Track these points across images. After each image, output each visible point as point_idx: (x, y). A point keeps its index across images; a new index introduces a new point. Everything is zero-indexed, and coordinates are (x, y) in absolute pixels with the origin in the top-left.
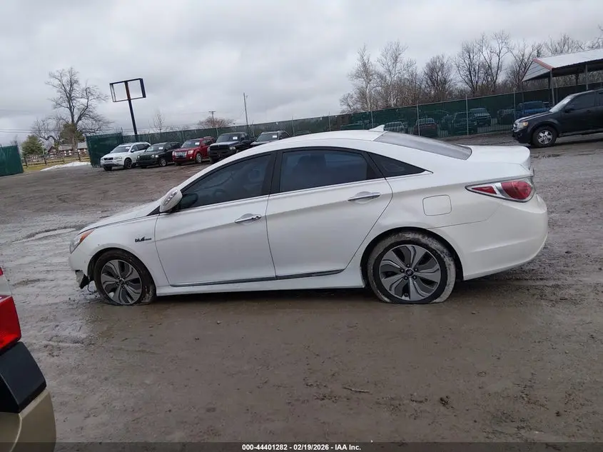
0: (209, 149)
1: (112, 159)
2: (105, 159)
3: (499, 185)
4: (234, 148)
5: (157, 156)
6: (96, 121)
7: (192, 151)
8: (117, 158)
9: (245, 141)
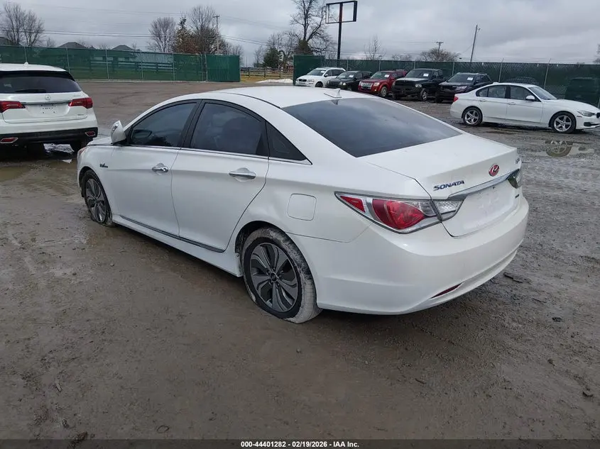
0: (394, 84)
1: (305, 80)
2: (300, 80)
3: (370, 200)
4: (421, 86)
5: (344, 84)
6: (324, 40)
7: (378, 84)
8: (310, 81)
9: (435, 79)
